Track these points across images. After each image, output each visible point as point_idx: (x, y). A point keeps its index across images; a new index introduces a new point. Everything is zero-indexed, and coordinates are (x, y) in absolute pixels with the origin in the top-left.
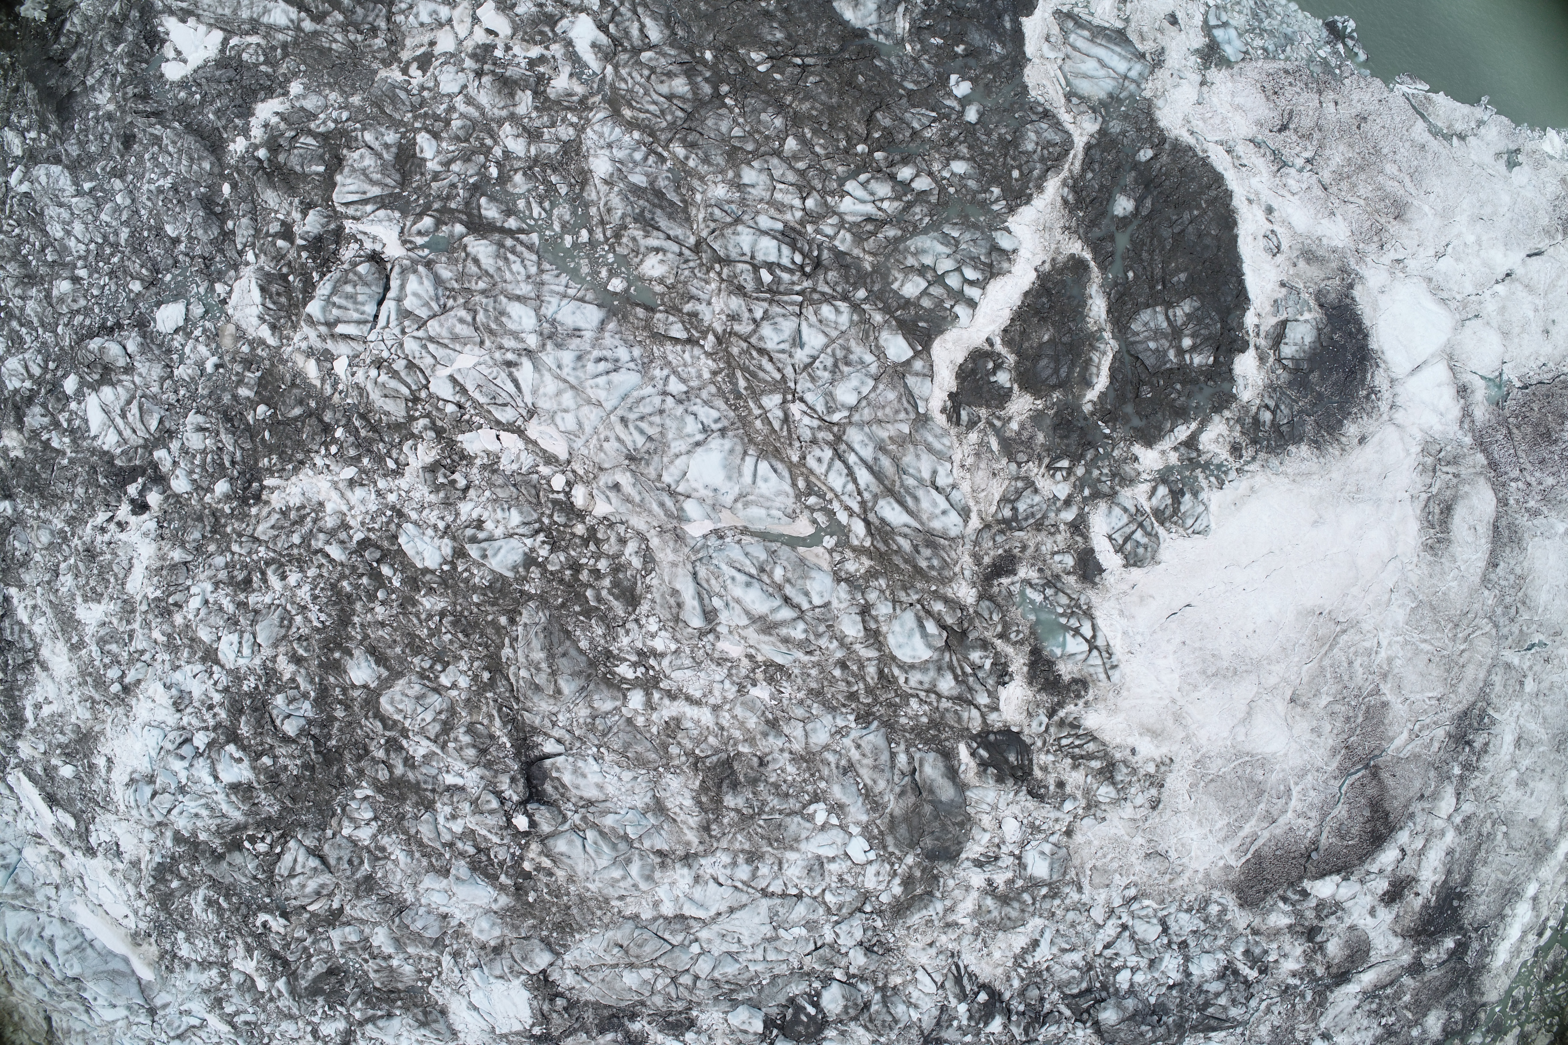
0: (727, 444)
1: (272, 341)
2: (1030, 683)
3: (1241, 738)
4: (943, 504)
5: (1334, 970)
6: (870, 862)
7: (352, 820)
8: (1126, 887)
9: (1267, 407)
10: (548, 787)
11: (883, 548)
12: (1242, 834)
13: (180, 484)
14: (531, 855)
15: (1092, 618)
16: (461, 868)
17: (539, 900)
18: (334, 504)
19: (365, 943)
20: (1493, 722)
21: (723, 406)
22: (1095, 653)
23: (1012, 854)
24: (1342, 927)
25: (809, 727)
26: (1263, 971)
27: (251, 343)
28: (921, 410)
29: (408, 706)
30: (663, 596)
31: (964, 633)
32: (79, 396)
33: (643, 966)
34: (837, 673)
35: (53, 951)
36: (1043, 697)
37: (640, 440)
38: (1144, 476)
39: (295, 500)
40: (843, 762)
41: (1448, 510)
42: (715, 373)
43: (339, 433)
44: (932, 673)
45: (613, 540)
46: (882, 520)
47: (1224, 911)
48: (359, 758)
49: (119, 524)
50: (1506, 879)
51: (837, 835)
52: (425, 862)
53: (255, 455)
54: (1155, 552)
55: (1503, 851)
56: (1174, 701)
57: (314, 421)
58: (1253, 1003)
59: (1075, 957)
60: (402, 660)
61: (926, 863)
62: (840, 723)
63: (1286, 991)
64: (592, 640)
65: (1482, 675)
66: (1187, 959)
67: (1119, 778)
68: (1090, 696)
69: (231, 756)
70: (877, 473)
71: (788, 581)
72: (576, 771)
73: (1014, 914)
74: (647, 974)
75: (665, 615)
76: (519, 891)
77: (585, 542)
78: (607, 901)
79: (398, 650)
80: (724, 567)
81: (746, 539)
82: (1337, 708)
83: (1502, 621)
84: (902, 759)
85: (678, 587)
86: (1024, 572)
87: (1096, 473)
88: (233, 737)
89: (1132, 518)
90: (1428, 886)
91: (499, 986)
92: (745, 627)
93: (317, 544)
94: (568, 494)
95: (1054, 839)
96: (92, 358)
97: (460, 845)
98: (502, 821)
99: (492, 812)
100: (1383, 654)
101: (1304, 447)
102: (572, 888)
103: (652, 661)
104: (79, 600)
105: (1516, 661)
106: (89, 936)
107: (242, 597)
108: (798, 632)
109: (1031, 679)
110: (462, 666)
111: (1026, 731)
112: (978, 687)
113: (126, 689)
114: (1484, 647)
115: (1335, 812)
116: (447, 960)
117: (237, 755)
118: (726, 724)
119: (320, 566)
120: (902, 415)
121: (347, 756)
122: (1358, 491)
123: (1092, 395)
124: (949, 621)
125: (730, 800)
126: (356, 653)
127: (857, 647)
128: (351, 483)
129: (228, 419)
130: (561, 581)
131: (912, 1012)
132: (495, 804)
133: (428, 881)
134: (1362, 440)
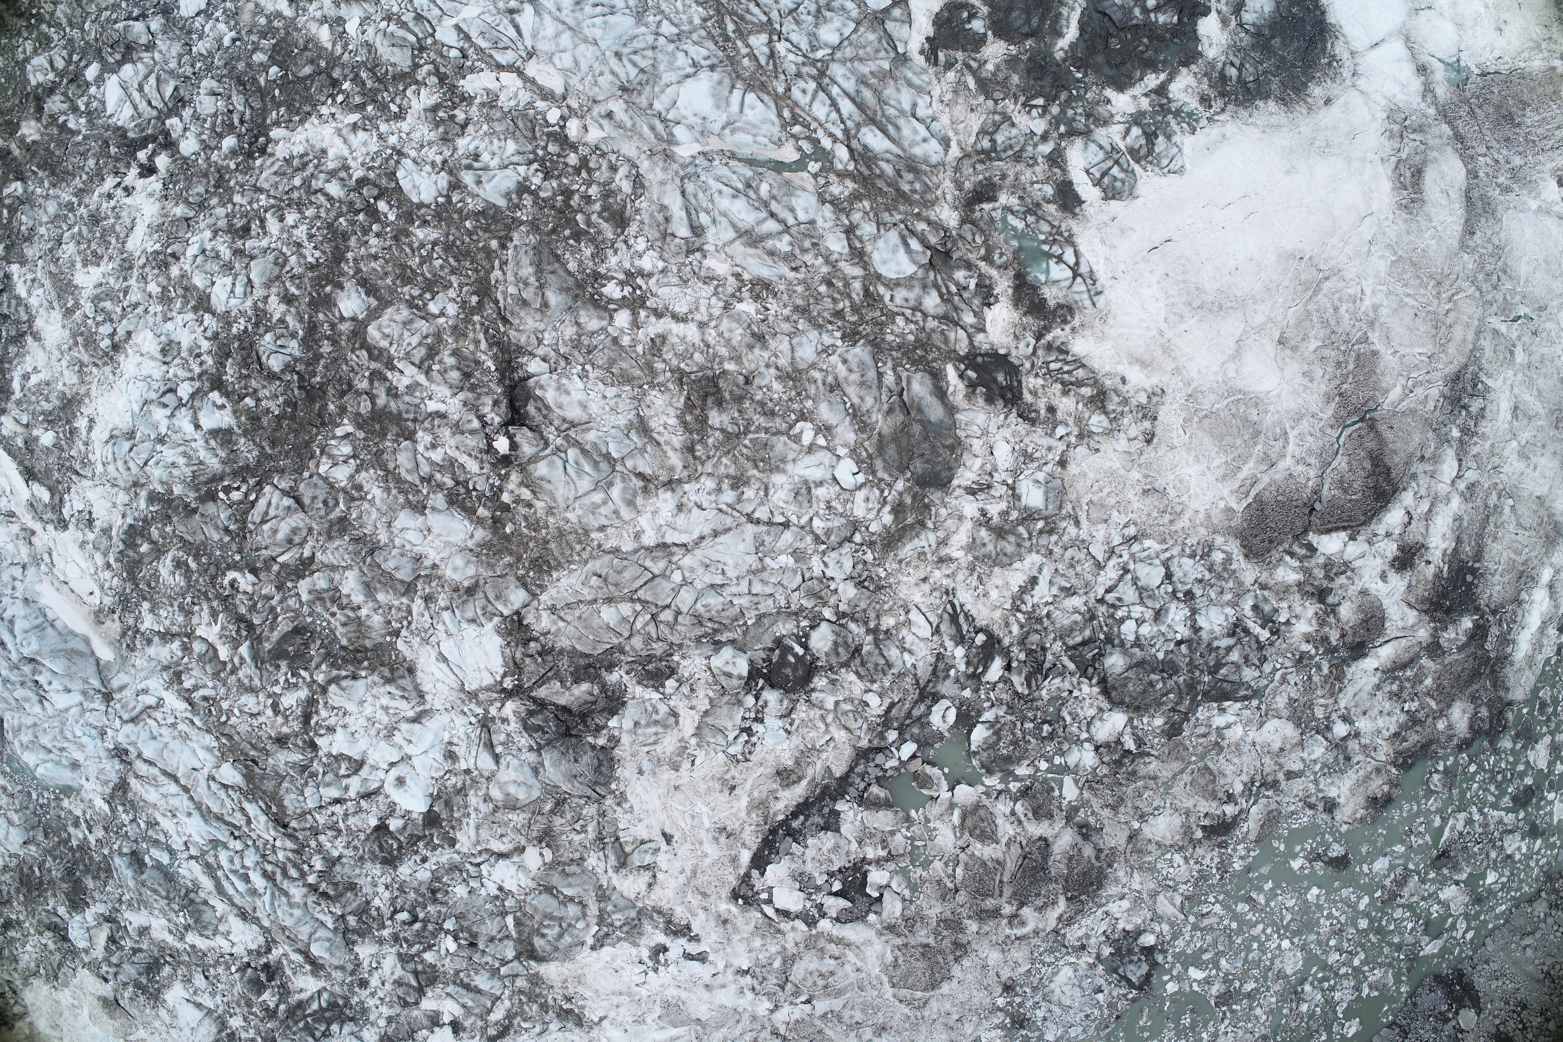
0: (716, 76)
1: (288, 12)
2: (1016, 306)
3: (1232, 374)
4: (923, 132)
5: (1349, 639)
6: (859, 488)
7: (331, 456)
8: (1126, 526)
9: (1232, 64)
10: (531, 409)
11: (866, 172)
12: (1241, 476)
13: (188, 146)
14: (511, 486)
15: (1073, 245)
16: (438, 500)
17: (517, 532)
18: (336, 149)
19: (334, 596)
20: (1487, 389)
21: (712, 47)
22: (1079, 280)
23: (1004, 482)
24: (1353, 590)
25: (795, 341)
26: (1275, 632)
27: (268, 17)
28: (901, 50)
29: (395, 330)
30: (652, 215)
31: (947, 254)
32: (100, 80)
33: (623, 599)
34: (823, 289)
35: (11, 631)
36: (1029, 320)
37: (633, 72)
38: (1118, 118)
39: (299, 149)
40: (830, 379)
41: (1418, 173)
42: (705, 20)
43: (346, 86)
44: (917, 290)
45: (604, 167)
46: (865, 147)
47: (1228, 560)
48: (343, 394)
49: (126, 189)
50: (1520, 559)
51: (825, 457)
52: (401, 499)
53: (264, 112)
54: (1132, 187)
55: (1512, 528)
56: (1161, 333)
57: (323, 76)
58: (1267, 668)
59: (1076, 602)
60: (392, 291)
61: (917, 489)
62: (827, 340)
63: (1301, 661)
64: (580, 263)
65: (1470, 337)
66: (1194, 612)
67: (1110, 407)
68: (1076, 322)
69: (214, 404)
70: (860, 106)
71: (774, 198)
72: (559, 388)
73: (1010, 549)
74: (626, 609)
75: (654, 234)
76: (497, 524)
77: (577, 171)
78: (586, 532)
79: (389, 281)
80: (711, 182)
81: (732, 163)
82: (1327, 352)
83: (1485, 287)
84: (889, 378)
85: (666, 201)
86: (1004, 199)
87: (1070, 112)
88: (218, 384)
89: (1108, 156)
90: (1438, 553)
91: (471, 630)
92: (732, 242)
93: (315, 184)
94: (563, 127)
95: (1048, 468)
96: (115, 36)
97: (438, 476)
98: (483, 445)
99: (473, 432)
100: (1367, 302)
101: (1271, 104)
102: (551, 520)
103: (639, 281)
104: (79, 265)
105: (1503, 328)
106: (50, 616)
107: (239, 243)
108: (783, 245)
109: (1017, 301)
110: (452, 293)
111: (1014, 353)
112: (963, 306)
113: (116, 347)
114: (1469, 309)
115: (1334, 464)
116: (418, 605)
117: (220, 401)
118: (712, 342)
119: (319, 207)
120: (883, 54)
121: (331, 391)
122: (1328, 145)
123: (1063, 43)
124: (933, 240)
125: (715, 418)
126: (347, 285)
127: (842, 265)
128: (355, 127)
129: (240, 81)
130: (553, 207)
131: (906, 655)
132: (476, 424)
133: (405, 519)
134: (1328, 102)
